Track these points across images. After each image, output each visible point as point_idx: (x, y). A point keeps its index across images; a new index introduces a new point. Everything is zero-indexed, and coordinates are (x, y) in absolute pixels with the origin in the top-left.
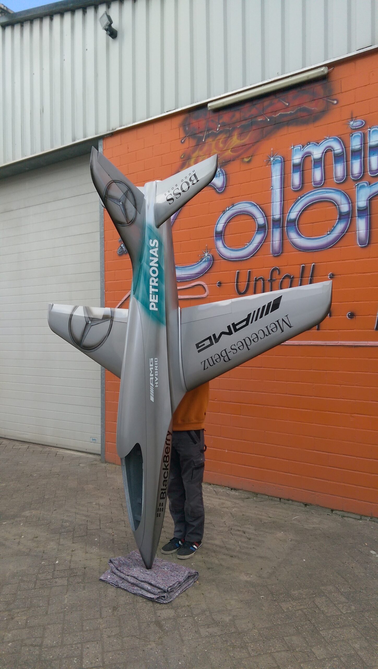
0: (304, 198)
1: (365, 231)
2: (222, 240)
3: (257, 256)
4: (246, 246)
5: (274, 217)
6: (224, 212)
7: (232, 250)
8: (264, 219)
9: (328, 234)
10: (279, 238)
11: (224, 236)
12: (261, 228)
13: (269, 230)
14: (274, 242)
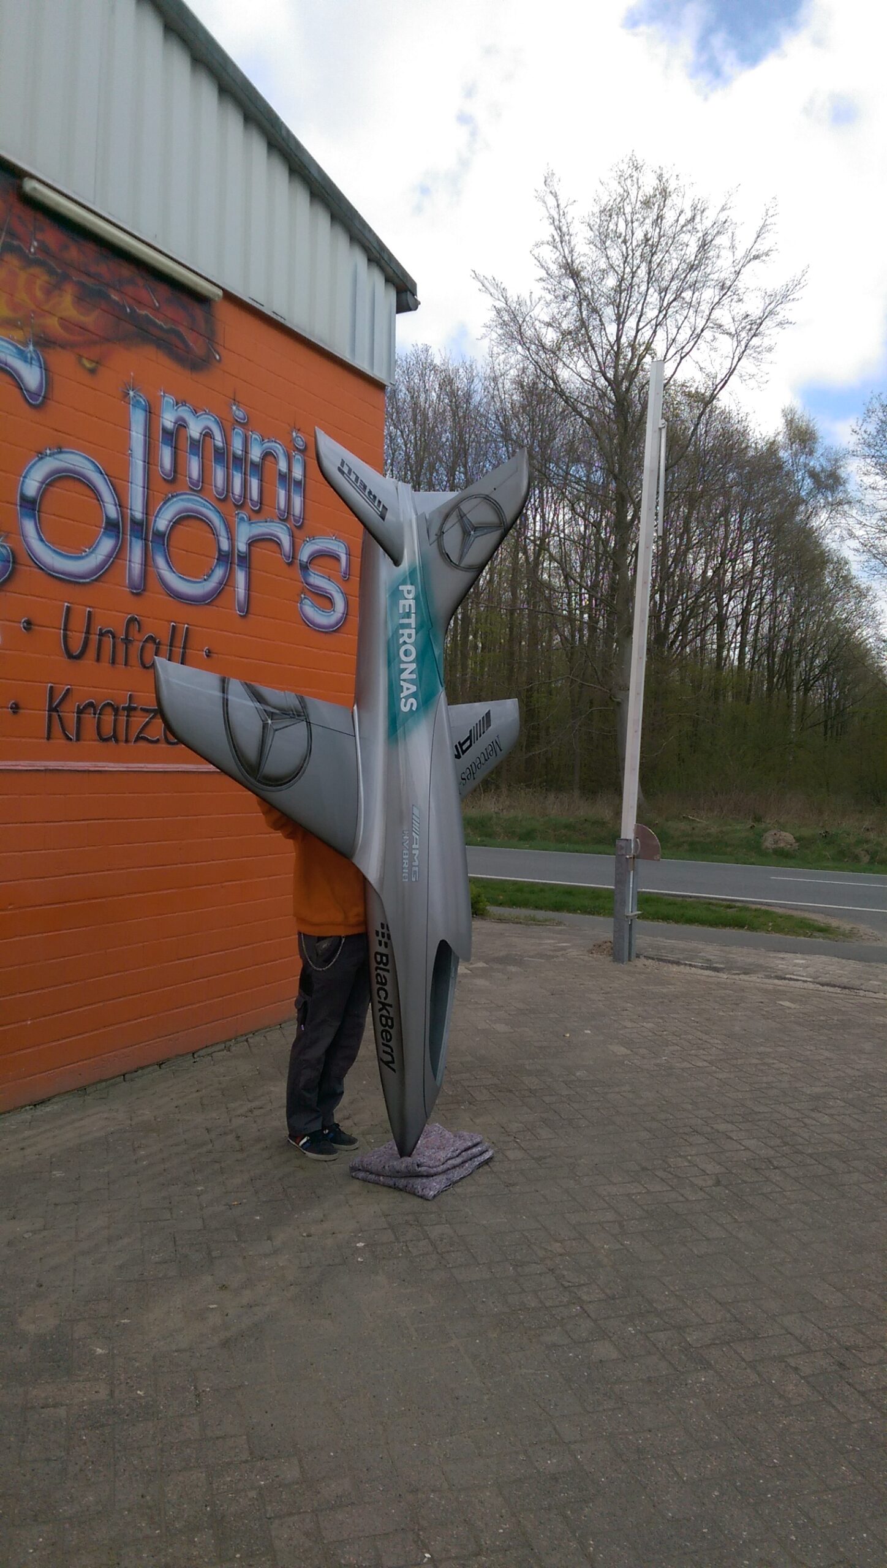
0: (175, 499)
1: (243, 591)
2: (35, 520)
3: (102, 582)
4: (84, 554)
5: (133, 513)
6: (41, 455)
7: (55, 551)
8: (117, 509)
9: (205, 580)
10: (140, 559)
11: (38, 512)
12: (113, 527)
13: (126, 537)
14: (132, 565)
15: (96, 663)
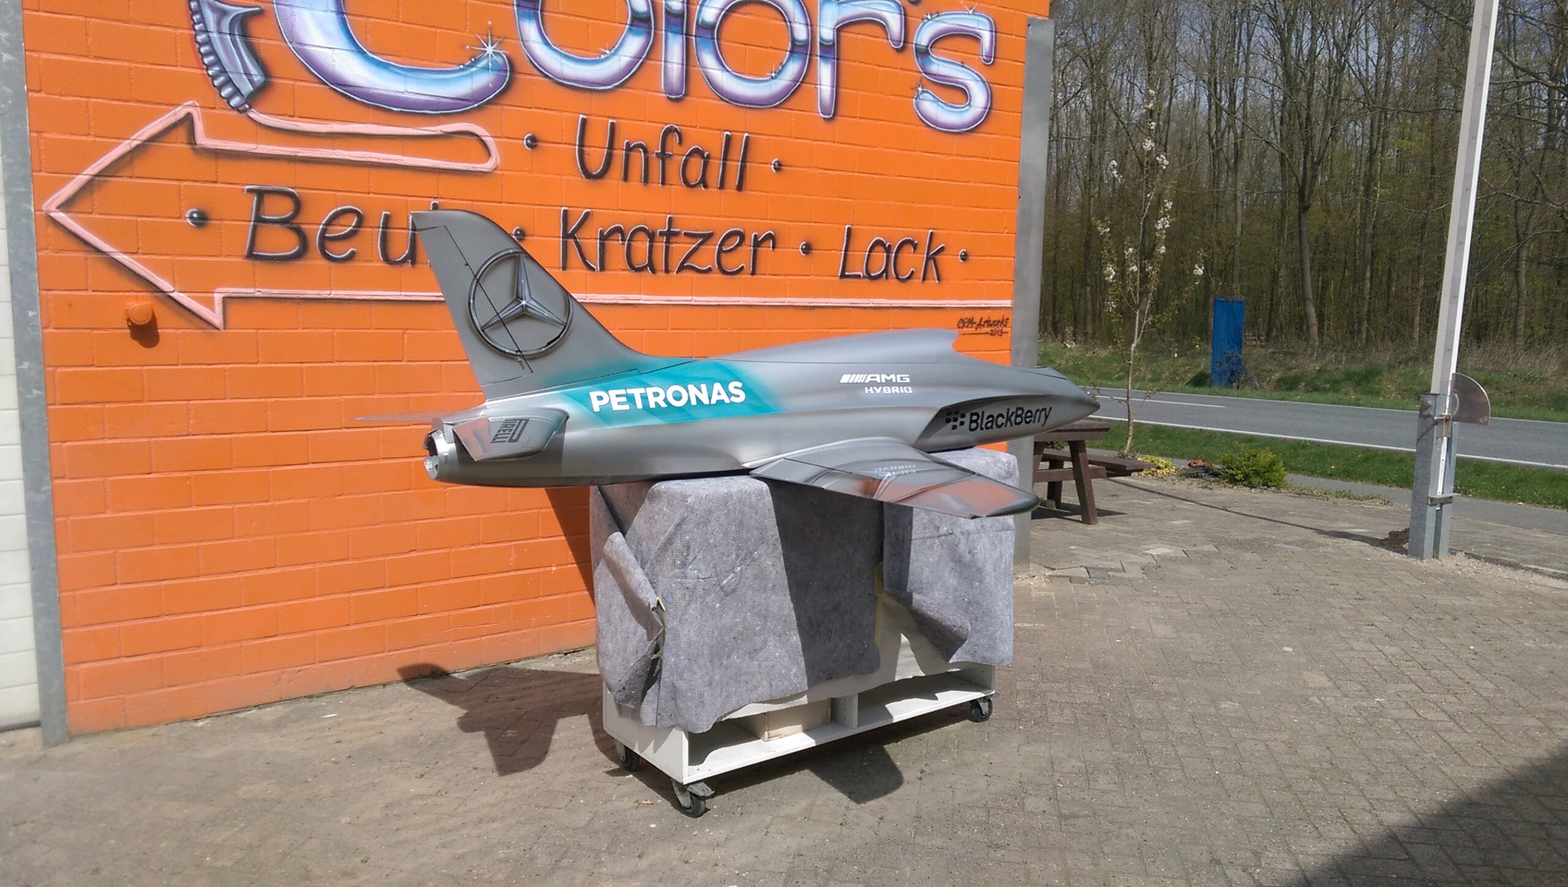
1: (829, 88)
2: (537, 22)
3: (629, 88)
4: (603, 57)
5: (669, 3)
7: (565, 56)
8: (647, 1)
9: (772, 78)
10: (680, 58)
11: (541, 12)
12: (641, 22)
13: (659, 32)
14: (669, 66)
15: (621, 182)
